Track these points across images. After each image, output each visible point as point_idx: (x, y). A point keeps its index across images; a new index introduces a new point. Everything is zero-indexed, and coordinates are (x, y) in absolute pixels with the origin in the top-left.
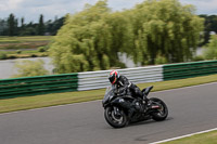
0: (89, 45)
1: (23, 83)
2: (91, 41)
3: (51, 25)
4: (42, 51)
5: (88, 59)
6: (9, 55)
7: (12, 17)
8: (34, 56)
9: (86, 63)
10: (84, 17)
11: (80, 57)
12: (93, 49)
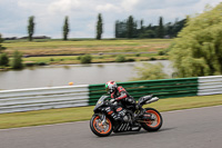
0: (210, 49)
1: (142, 87)
2: (212, 45)
3: (171, 28)
4: (161, 54)
5: (209, 62)
6: (127, 58)
7: (131, 19)
8: (153, 59)
9: (207, 67)
11: (201, 61)
12: (213, 53)
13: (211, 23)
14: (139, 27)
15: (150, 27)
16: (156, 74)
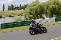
1: (15, 23)
2: (35, 11)
3: (23, 7)
4: (21, 14)
5: (34, 16)
6: (12, 16)
8: (19, 16)
10: (32, 5)
12: (35, 13)
13: (34, 5)
14: (14, 7)
15: (17, 7)
16: (19, 20)
